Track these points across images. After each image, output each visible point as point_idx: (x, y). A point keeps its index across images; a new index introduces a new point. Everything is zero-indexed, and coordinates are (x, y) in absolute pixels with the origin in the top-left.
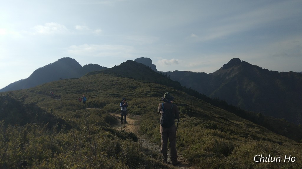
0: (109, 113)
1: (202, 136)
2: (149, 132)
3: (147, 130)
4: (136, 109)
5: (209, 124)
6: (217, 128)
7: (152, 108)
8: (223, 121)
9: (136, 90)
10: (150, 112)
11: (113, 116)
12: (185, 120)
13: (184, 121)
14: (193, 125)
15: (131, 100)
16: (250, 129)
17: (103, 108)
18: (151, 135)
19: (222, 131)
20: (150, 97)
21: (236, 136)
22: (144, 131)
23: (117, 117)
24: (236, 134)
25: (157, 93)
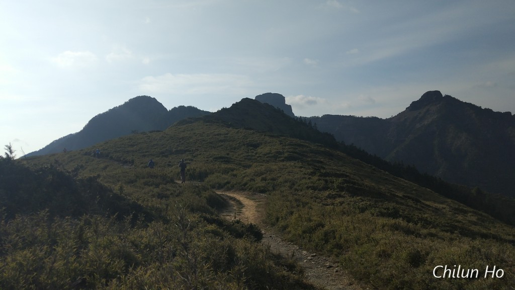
0: (214, 190)
1: (373, 230)
2: (282, 223)
3: (277, 219)
4: (259, 183)
5: (385, 209)
6: (400, 216)
7: (286, 182)
8: (410, 202)
9: (259, 150)
10: (283, 189)
11: (219, 196)
12: (343, 202)
13: (341, 203)
14: (357, 211)
15: (249, 166)
16: (460, 217)
17: (203, 181)
18: (285, 228)
19: (408, 222)
20: (283, 161)
21: (433, 231)
22: (272, 221)
23: (227, 196)
24: (434, 227)
25: (295, 154)
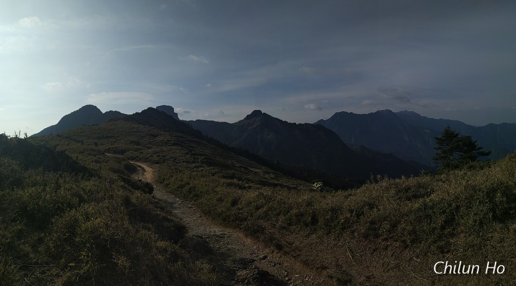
0: (129, 161)
1: (216, 186)
2: (166, 182)
3: (164, 180)
4: (155, 158)
5: (226, 174)
6: (236, 178)
7: (171, 158)
8: (243, 170)
9: (157, 139)
10: (169, 162)
11: (132, 164)
12: (203, 170)
14: (211, 175)
15: (151, 148)
17: (123, 155)
18: (168, 185)
19: (239, 180)
20: (171, 145)
21: (251, 185)
22: (161, 180)
23: (137, 165)
24: (252, 182)
25: (178, 142)
